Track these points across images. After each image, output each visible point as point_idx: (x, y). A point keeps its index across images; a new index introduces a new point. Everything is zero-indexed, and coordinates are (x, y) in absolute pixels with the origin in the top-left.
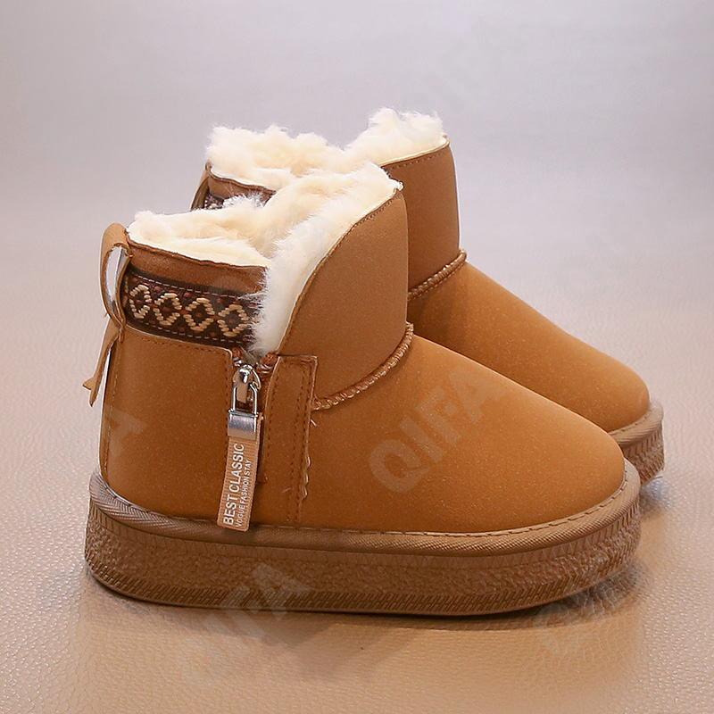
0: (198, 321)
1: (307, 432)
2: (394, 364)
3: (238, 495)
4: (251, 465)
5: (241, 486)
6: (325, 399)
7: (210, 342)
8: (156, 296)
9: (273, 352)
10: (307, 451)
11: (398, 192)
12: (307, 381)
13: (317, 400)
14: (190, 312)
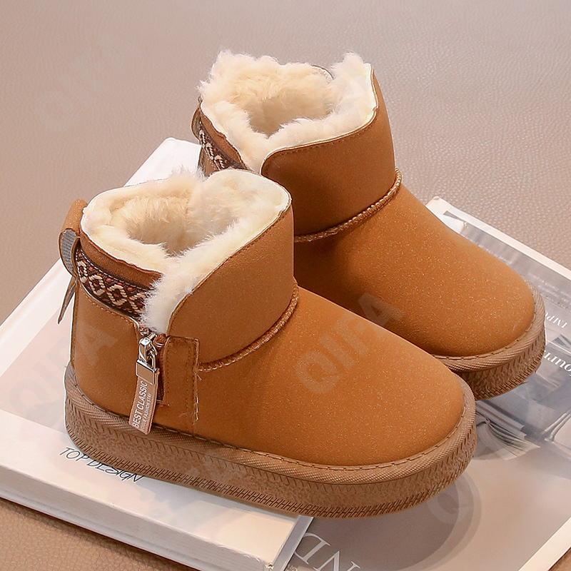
0: (117, 299)
3: (142, 411)
5: (145, 407)
6: (208, 363)
7: (126, 313)
8: (90, 274)
9: (164, 335)
10: (196, 394)
11: (283, 215)
12: (192, 353)
13: (201, 365)
14: (110, 292)
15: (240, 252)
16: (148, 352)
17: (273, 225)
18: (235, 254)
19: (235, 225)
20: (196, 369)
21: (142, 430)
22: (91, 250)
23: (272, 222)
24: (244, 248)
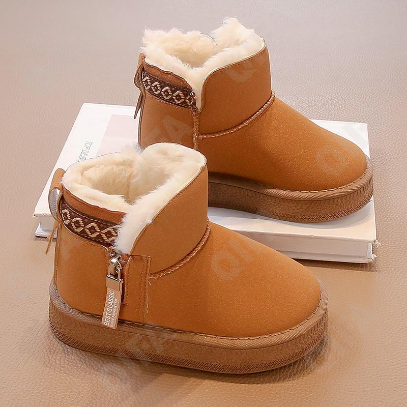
0: (92, 233)
1: (147, 286)
2: (194, 254)
3: (111, 313)
4: (118, 301)
5: (113, 309)
6: (156, 273)
7: (99, 242)
8: (72, 217)
9: (128, 255)
10: (147, 294)
11: (203, 169)
12: (146, 266)
13: (151, 274)
14: (87, 229)
15: (179, 194)
16: (116, 267)
17: (198, 176)
18: (176, 196)
19: (172, 178)
20: (148, 277)
21: (111, 327)
22: (73, 201)
23: (197, 174)
24: (181, 192)
